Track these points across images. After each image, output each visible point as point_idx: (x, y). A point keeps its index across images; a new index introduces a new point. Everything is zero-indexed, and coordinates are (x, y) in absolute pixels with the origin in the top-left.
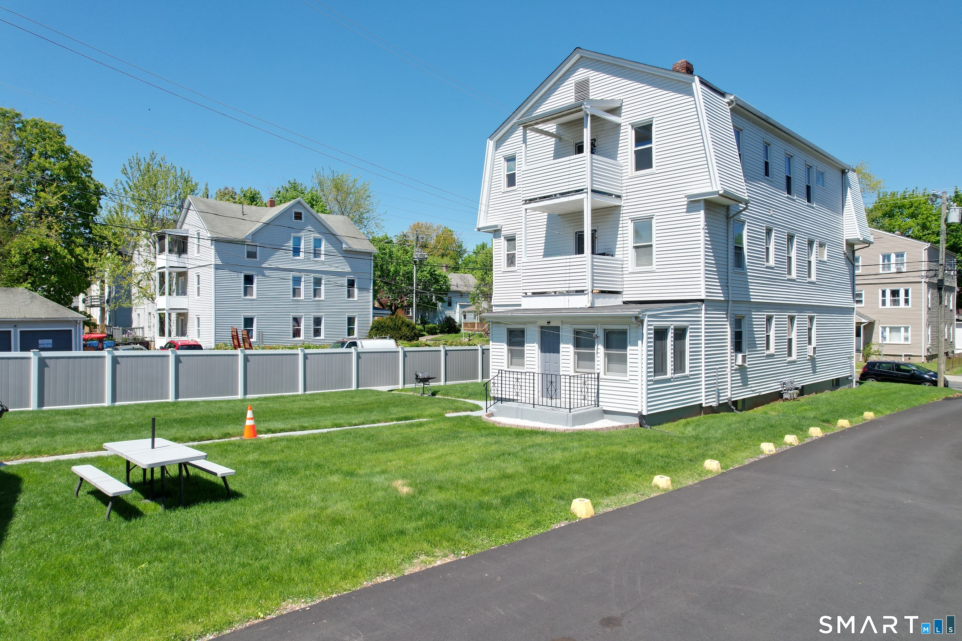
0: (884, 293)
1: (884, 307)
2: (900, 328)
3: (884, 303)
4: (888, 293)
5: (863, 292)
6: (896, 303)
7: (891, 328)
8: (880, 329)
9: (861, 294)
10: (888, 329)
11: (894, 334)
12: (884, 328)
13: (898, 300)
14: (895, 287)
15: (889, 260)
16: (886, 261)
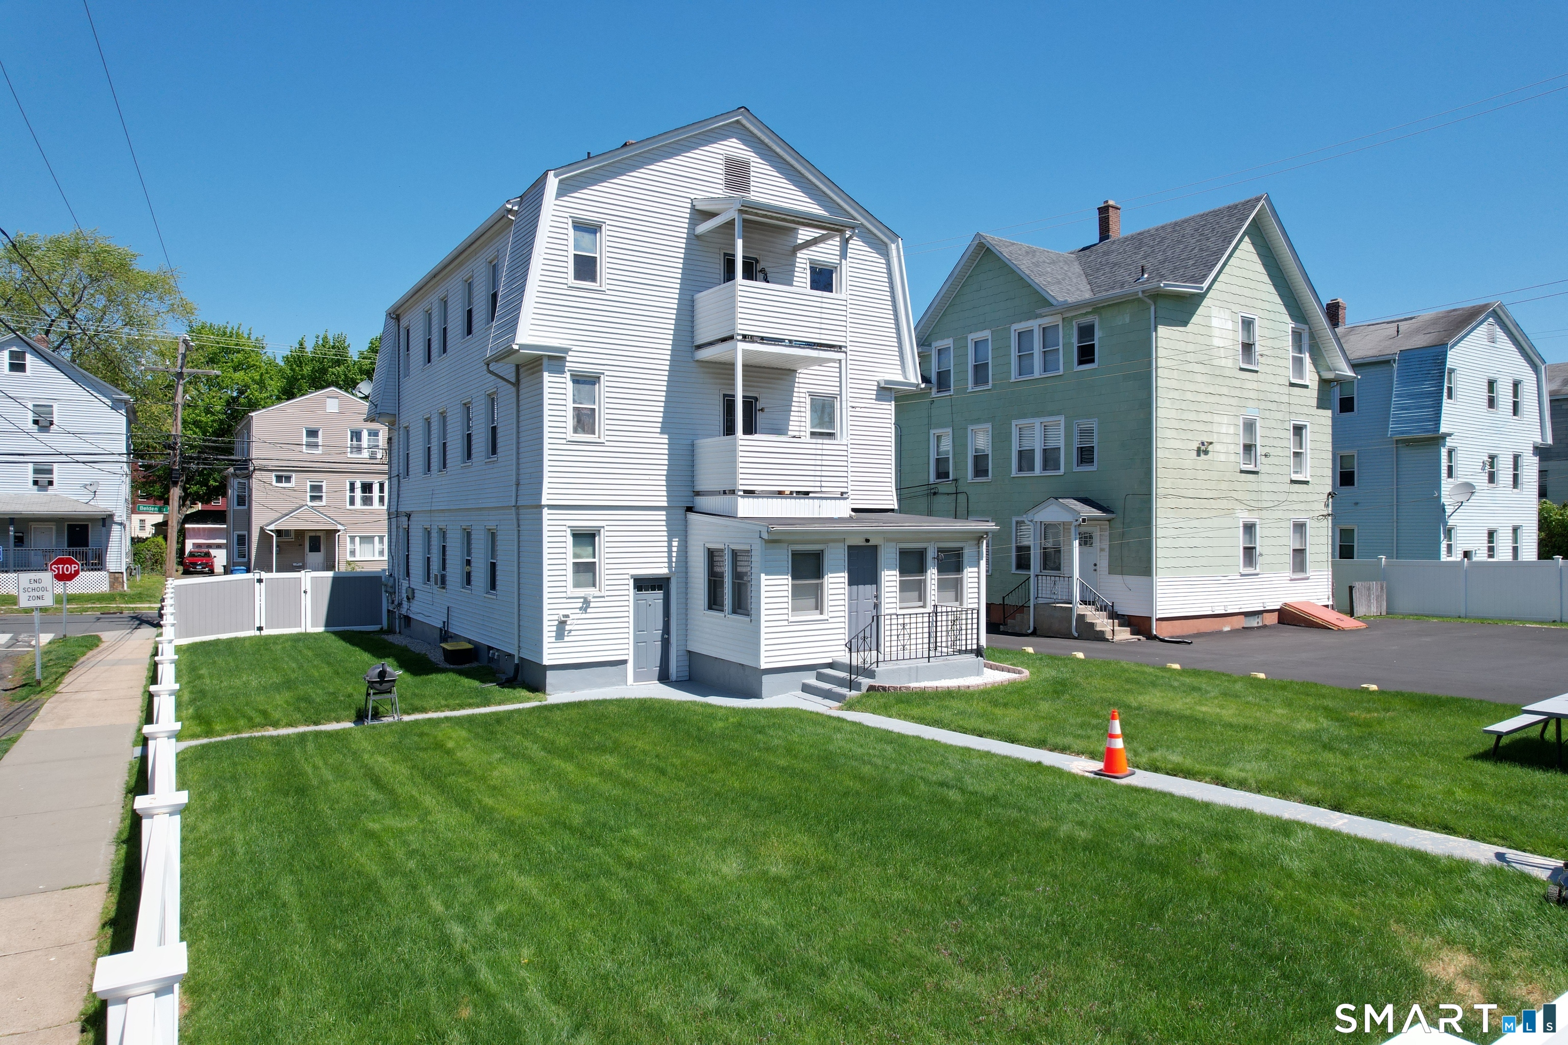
0: (352, 485)
1: (352, 507)
2: (373, 537)
3: (352, 502)
4: (358, 485)
5: (324, 484)
6: (367, 501)
7: (361, 537)
8: (348, 539)
9: (321, 486)
10: (357, 539)
11: (367, 547)
12: (352, 538)
13: (371, 499)
14: (367, 479)
15: (359, 439)
16: (355, 439)
